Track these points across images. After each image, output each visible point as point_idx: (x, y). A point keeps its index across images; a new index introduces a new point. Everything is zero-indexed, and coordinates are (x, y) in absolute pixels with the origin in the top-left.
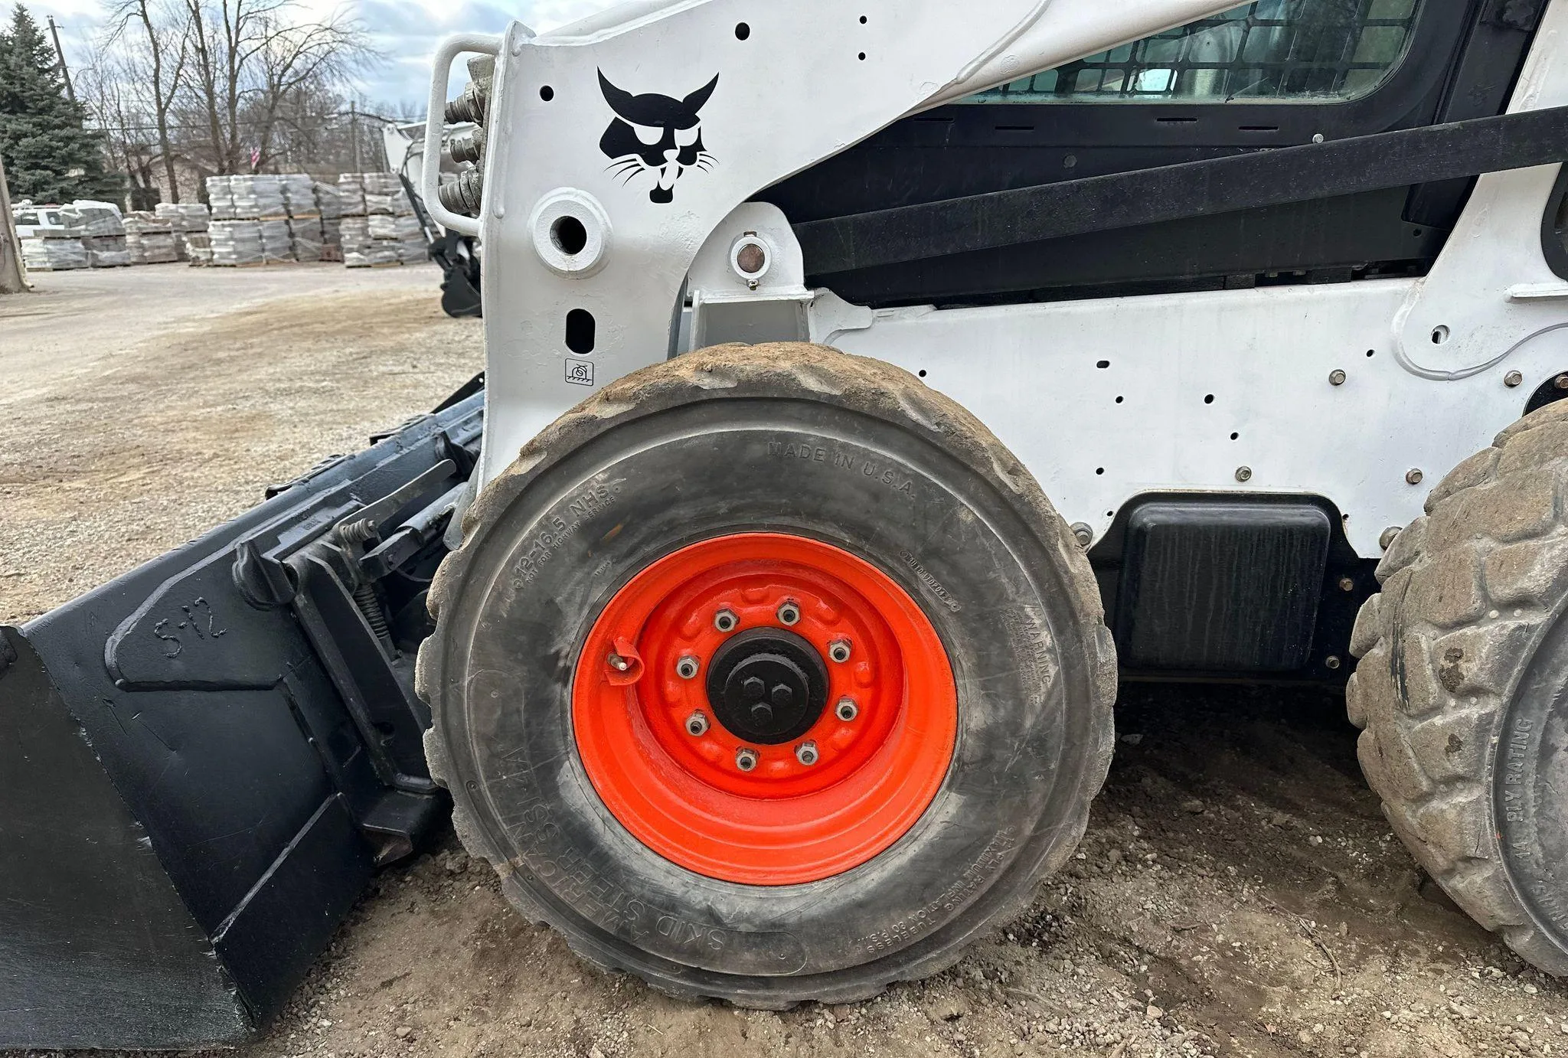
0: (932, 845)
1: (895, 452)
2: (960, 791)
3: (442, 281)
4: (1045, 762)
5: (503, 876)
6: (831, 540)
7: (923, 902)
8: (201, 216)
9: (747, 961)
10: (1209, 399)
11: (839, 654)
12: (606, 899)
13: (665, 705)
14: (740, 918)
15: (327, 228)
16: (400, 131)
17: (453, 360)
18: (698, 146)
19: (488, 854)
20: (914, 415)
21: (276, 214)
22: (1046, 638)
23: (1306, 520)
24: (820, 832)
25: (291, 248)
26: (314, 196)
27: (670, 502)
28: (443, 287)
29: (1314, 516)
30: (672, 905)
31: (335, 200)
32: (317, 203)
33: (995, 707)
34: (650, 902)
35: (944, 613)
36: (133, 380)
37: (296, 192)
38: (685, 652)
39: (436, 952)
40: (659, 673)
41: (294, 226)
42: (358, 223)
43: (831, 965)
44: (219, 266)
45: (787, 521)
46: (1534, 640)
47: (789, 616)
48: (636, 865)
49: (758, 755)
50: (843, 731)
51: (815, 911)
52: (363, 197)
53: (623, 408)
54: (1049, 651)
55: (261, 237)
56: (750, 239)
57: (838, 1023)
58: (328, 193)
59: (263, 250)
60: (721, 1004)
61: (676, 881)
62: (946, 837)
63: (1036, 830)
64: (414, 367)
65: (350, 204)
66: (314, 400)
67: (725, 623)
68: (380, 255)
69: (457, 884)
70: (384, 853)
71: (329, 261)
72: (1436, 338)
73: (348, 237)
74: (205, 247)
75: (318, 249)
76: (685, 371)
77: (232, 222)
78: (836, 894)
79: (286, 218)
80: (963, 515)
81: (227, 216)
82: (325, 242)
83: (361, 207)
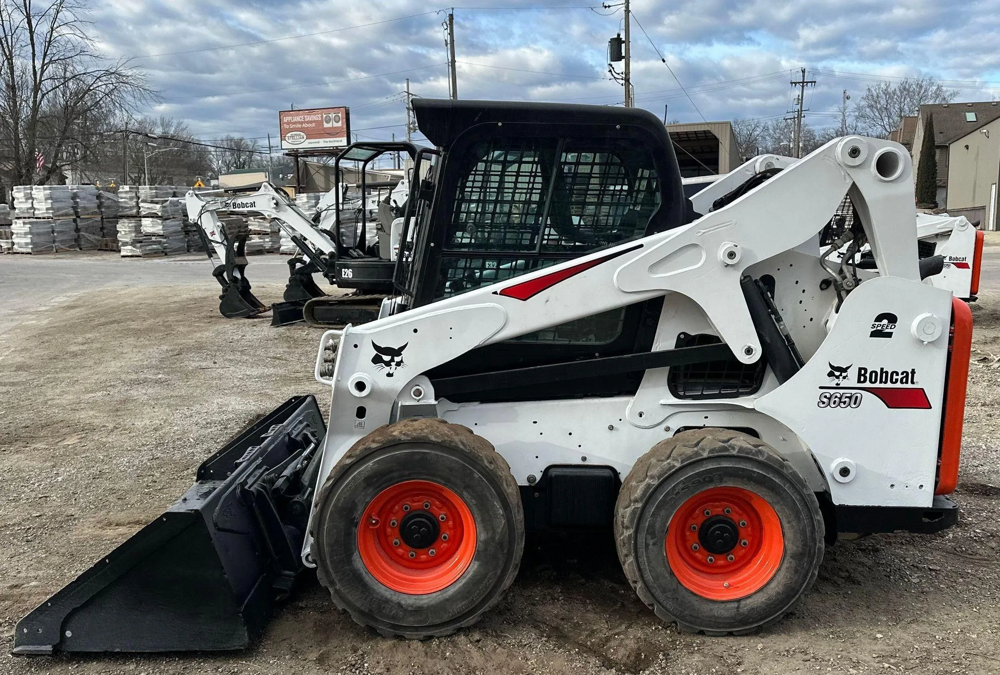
0: (469, 579)
1: (457, 457)
2: (478, 561)
3: (221, 293)
4: (503, 550)
5: (332, 592)
6: (438, 482)
7: (467, 598)
8: (3, 213)
9: (410, 621)
10: (570, 434)
11: (443, 518)
12: (365, 599)
13: (386, 536)
14: (409, 605)
15: (106, 225)
16: (197, 195)
17: (238, 356)
18: (402, 361)
19: (328, 585)
20: (462, 447)
21: (66, 215)
22: (501, 512)
23: (605, 474)
24: (436, 578)
25: (76, 240)
26: (98, 201)
27: (392, 471)
28: (221, 297)
29: (607, 473)
30: (387, 601)
31: (113, 204)
32: (100, 206)
33: (487, 533)
34: (380, 600)
35: (471, 504)
36: (20, 368)
37: (84, 198)
38: (393, 518)
39: (299, 631)
40: (385, 524)
41: (80, 224)
42: (132, 223)
43: (438, 621)
44: (18, 253)
45: (424, 477)
46: (639, 512)
47: (427, 506)
48: (376, 588)
49: (416, 553)
50: (444, 545)
51: (433, 602)
52: (137, 203)
53: (378, 445)
54: (503, 515)
55: (53, 232)
56: (418, 387)
57: (440, 643)
58: (109, 199)
59: (54, 242)
60: (401, 638)
61: (387, 593)
62: (474, 576)
63: (501, 573)
64: (215, 363)
65: (126, 208)
66: (158, 389)
67: (406, 508)
68: (150, 247)
69: (303, 612)
70: (278, 598)
71: (106, 250)
72: (641, 416)
73: (123, 233)
74: (7, 238)
75: (98, 240)
76: (396, 432)
77: (32, 220)
78: (440, 597)
79: (74, 217)
80: (475, 475)
81: (27, 215)
82: (103, 236)
83: (134, 211)
